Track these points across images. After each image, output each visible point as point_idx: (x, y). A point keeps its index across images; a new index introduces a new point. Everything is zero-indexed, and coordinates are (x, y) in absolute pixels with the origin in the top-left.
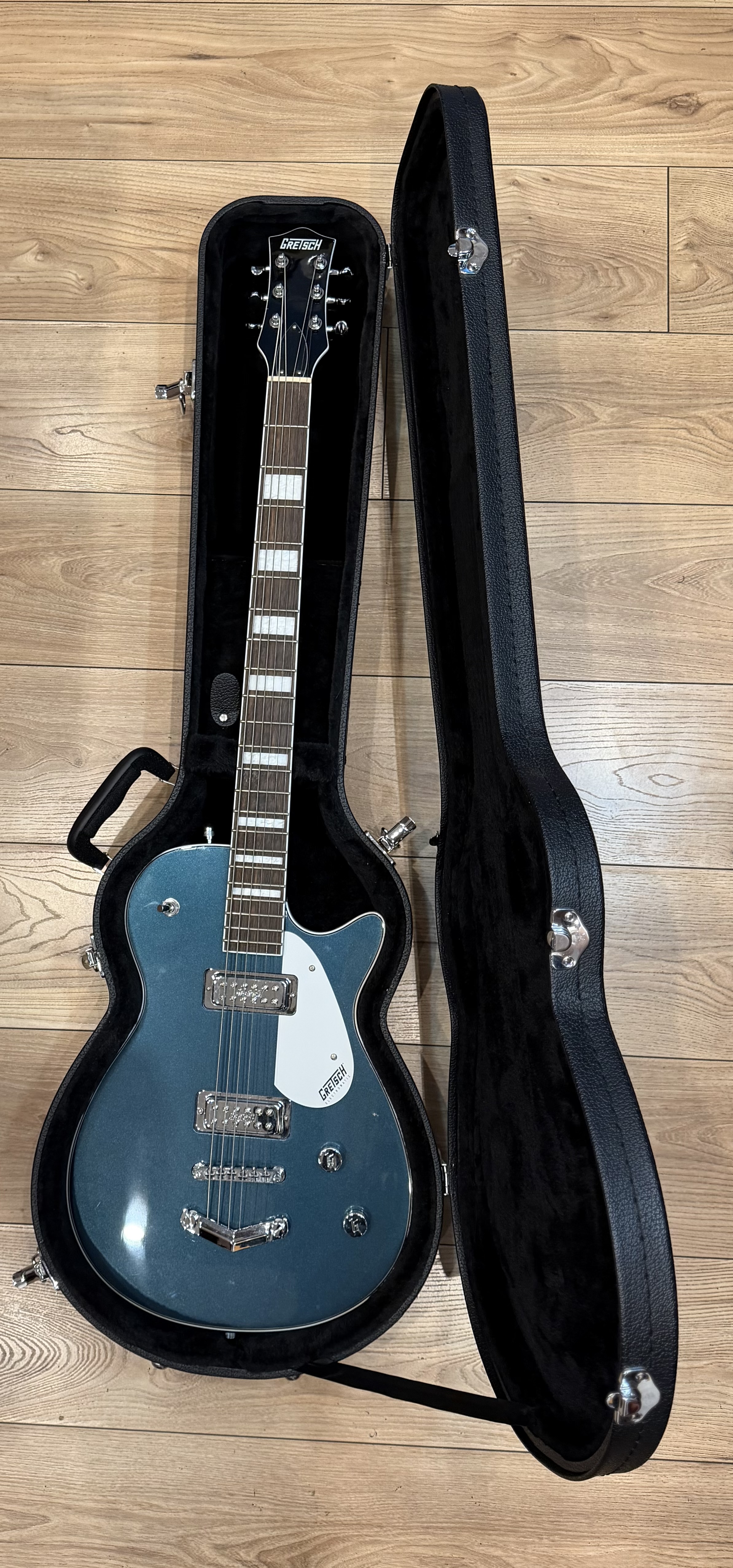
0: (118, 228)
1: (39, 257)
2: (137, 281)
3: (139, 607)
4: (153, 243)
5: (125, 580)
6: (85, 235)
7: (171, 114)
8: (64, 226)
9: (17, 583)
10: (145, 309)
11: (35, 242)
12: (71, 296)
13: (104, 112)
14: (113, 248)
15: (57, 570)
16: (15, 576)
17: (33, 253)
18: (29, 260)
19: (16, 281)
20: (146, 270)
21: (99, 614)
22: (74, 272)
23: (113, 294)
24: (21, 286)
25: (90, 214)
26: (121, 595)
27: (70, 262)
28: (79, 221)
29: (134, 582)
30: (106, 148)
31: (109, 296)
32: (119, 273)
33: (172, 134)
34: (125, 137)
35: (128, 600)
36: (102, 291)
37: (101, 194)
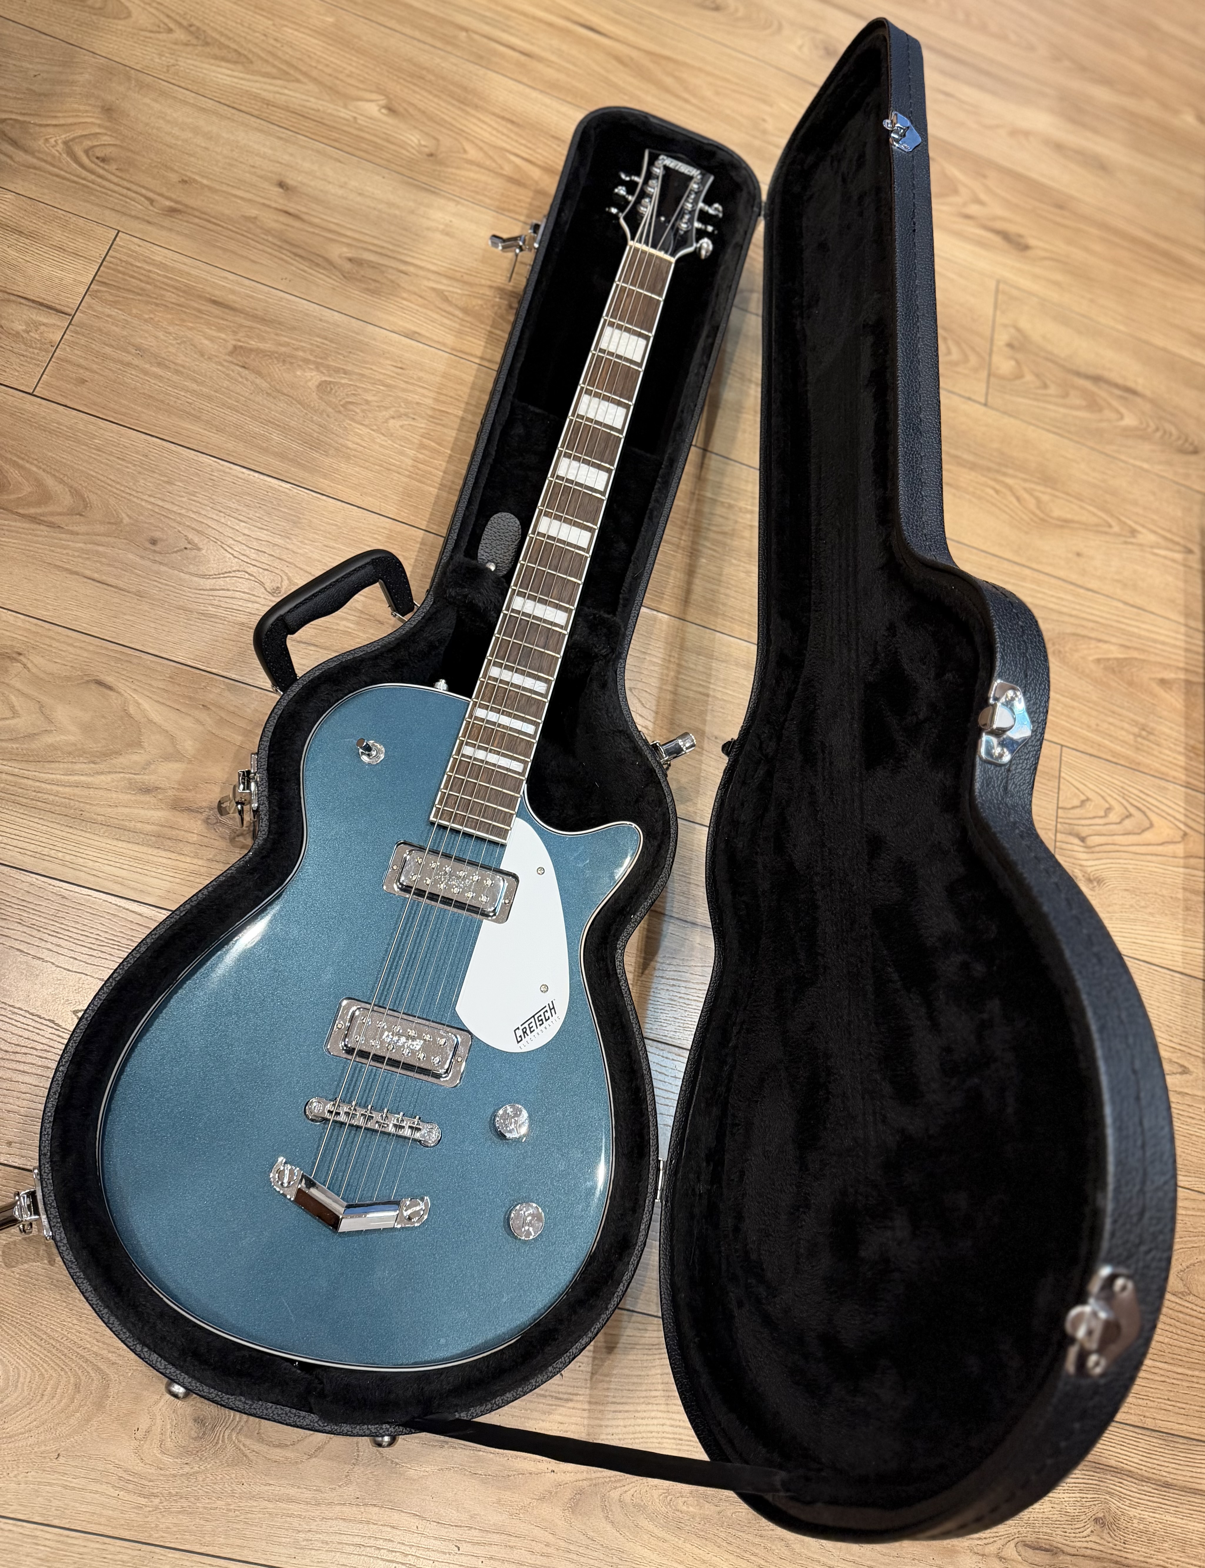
0: (475, 121)
1: (384, 111)
2: (483, 170)
3: (402, 453)
4: (508, 147)
5: (392, 421)
6: (439, 113)
7: (553, 58)
8: (418, 97)
9: (258, 381)
10: (486, 196)
11: (382, 97)
12: (408, 154)
13: (487, 29)
14: (464, 135)
15: (312, 384)
16: (259, 373)
17: (378, 105)
18: (373, 109)
19: (351, 119)
20: (494, 165)
21: (350, 444)
22: (418, 137)
23: (454, 171)
24: (357, 126)
25: (449, 99)
26: (383, 434)
27: (415, 128)
28: (436, 100)
29: (402, 427)
30: (481, 57)
31: (450, 170)
32: (465, 156)
33: (550, 73)
34: (502, 56)
35: (390, 442)
36: (441, 163)
37: (465, 89)
